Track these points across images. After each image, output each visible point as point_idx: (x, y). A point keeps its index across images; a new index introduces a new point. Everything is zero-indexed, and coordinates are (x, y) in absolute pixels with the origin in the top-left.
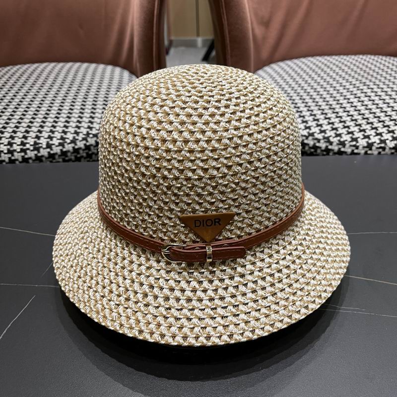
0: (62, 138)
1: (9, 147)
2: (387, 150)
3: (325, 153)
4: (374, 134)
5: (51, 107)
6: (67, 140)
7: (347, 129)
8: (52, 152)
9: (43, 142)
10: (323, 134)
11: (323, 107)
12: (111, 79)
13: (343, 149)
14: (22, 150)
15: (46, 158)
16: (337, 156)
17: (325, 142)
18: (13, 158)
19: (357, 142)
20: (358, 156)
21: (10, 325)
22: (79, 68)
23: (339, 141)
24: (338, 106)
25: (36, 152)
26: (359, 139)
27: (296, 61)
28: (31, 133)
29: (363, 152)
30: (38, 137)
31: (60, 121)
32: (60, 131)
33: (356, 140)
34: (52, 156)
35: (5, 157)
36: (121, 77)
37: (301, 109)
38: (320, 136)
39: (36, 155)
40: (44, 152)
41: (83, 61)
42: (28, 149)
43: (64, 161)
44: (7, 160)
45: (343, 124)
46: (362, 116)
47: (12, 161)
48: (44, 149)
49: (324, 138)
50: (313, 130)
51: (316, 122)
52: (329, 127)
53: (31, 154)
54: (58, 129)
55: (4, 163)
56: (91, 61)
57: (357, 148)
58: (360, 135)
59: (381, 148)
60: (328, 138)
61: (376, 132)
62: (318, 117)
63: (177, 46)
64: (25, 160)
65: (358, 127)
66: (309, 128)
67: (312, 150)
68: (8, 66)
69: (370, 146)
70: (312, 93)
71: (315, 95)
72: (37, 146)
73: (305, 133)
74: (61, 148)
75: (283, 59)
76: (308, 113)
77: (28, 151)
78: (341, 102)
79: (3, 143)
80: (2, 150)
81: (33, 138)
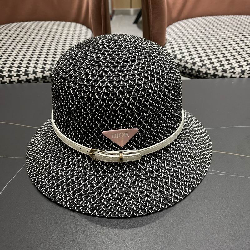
0: (43, 68)
1: (9, 73)
3: (213, 77)
4: (246, 64)
5: (36, 48)
6: (46, 69)
7: (228, 61)
8: (36, 77)
9: (31, 70)
10: (212, 65)
11: (212, 48)
12: (75, 31)
13: (225, 75)
14: (17, 75)
15: (33, 80)
16: (221, 79)
17: (213, 70)
18: (12, 80)
19: (235, 70)
20: (235, 79)
21: (9, 182)
22: (54, 24)
23: (223, 69)
24: (222, 47)
25: (26, 77)
26: (236, 68)
27: (195, 19)
28: (23, 64)
29: (238, 76)
30: (27, 67)
31: (42, 57)
32: (42, 63)
33: (234, 68)
34: (36, 79)
35: (7, 80)
36: (81, 30)
37: (198, 49)
38: (210, 66)
39: (26, 78)
40: (31, 77)
41: (56, 20)
42: (21, 74)
43: (44, 82)
44: (8, 81)
45: (225, 58)
46: (238, 53)
47: (11, 82)
48: (31, 74)
49: (213, 67)
50: (205, 62)
51: (207, 57)
52: (216, 60)
53: (23, 78)
54: (40, 62)
55: (6, 84)
56: (61, 20)
57: (234, 73)
58: (237, 65)
60: (215, 67)
61: (247, 63)
62: (209, 54)
63: (117, 15)
64: (19, 82)
65: (236, 60)
66: (203, 61)
67: (205, 75)
68: (9, 23)
69: (243, 72)
70: (205, 38)
71: (207, 40)
72: (27, 73)
73: (200, 64)
74: (42, 74)
75: (186, 18)
76: (202, 52)
77: (21, 76)
78: (224, 44)
79: (5, 71)
80: (4, 75)
81: (24, 67)
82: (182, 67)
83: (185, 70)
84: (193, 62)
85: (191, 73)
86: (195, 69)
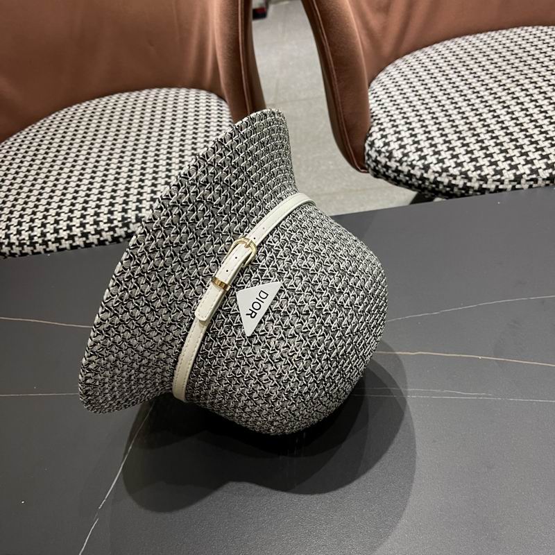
1: (95, 226)
2: (540, 182)
3: (463, 192)
4: (524, 162)
7: (489, 158)
9: (132, 215)
10: (460, 168)
11: (460, 128)
13: (484, 186)
14: (111, 229)
16: (478, 194)
17: (462, 178)
18: (102, 239)
19: (502, 175)
20: (503, 193)
23: (479, 175)
24: (480, 124)
25: (125, 229)
26: (504, 171)
28: (116, 205)
29: (510, 187)
30: (125, 210)
31: (146, 185)
32: (149, 199)
33: (500, 172)
37: (433, 134)
38: (455, 171)
39: (126, 232)
42: (117, 226)
44: (96, 242)
45: (484, 151)
47: (101, 243)
48: (134, 224)
49: (461, 173)
50: (447, 163)
51: (451, 152)
52: (467, 158)
53: (121, 232)
54: (145, 196)
55: (93, 246)
57: (502, 182)
58: (505, 165)
59: (532, 180)
60: (466, 173)
61: (526, 160)
62: (453, 144)
64: (115, 240)
65: (504, 154)
66: (442, 161)
67: (448, 189)
69: (518, 179)
72: (126, 221)
73: (437, 168)
76: (441, 140)
77: (117, 229)
79: (88, 223)
80: (88, 231)
81: (119, 212)
82: (405, 176)
83: (411, 179)
84: (423, 164)
85: (423, 186)
86: (428, 179)
